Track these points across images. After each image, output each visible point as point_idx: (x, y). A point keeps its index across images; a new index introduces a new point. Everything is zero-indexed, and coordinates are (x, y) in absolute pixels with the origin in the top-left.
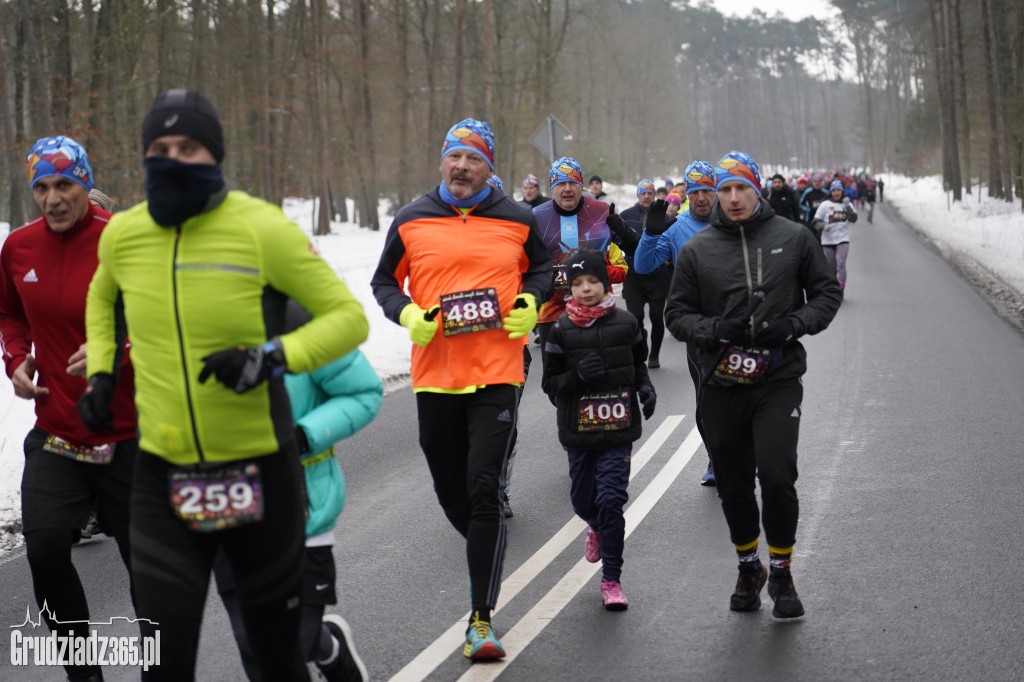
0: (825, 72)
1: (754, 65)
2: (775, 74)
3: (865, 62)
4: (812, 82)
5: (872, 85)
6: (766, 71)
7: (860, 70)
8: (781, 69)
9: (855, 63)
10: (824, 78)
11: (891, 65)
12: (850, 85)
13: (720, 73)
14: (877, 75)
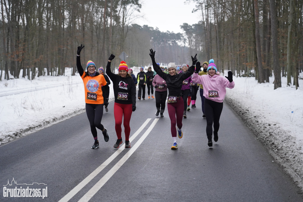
0: (182, 45)
1: (167, 43)
2: (171, 44)
3: (190, 43)
4: (179, 46)
5: (192, 48)
6: (169, 44)
7: (189, 44)
8: (172, 44)
9: (188, 43)
10: (181, 46)
11: (196, 43)
12: (187, 48)
13: (159, 44)
14: (193, 46)
